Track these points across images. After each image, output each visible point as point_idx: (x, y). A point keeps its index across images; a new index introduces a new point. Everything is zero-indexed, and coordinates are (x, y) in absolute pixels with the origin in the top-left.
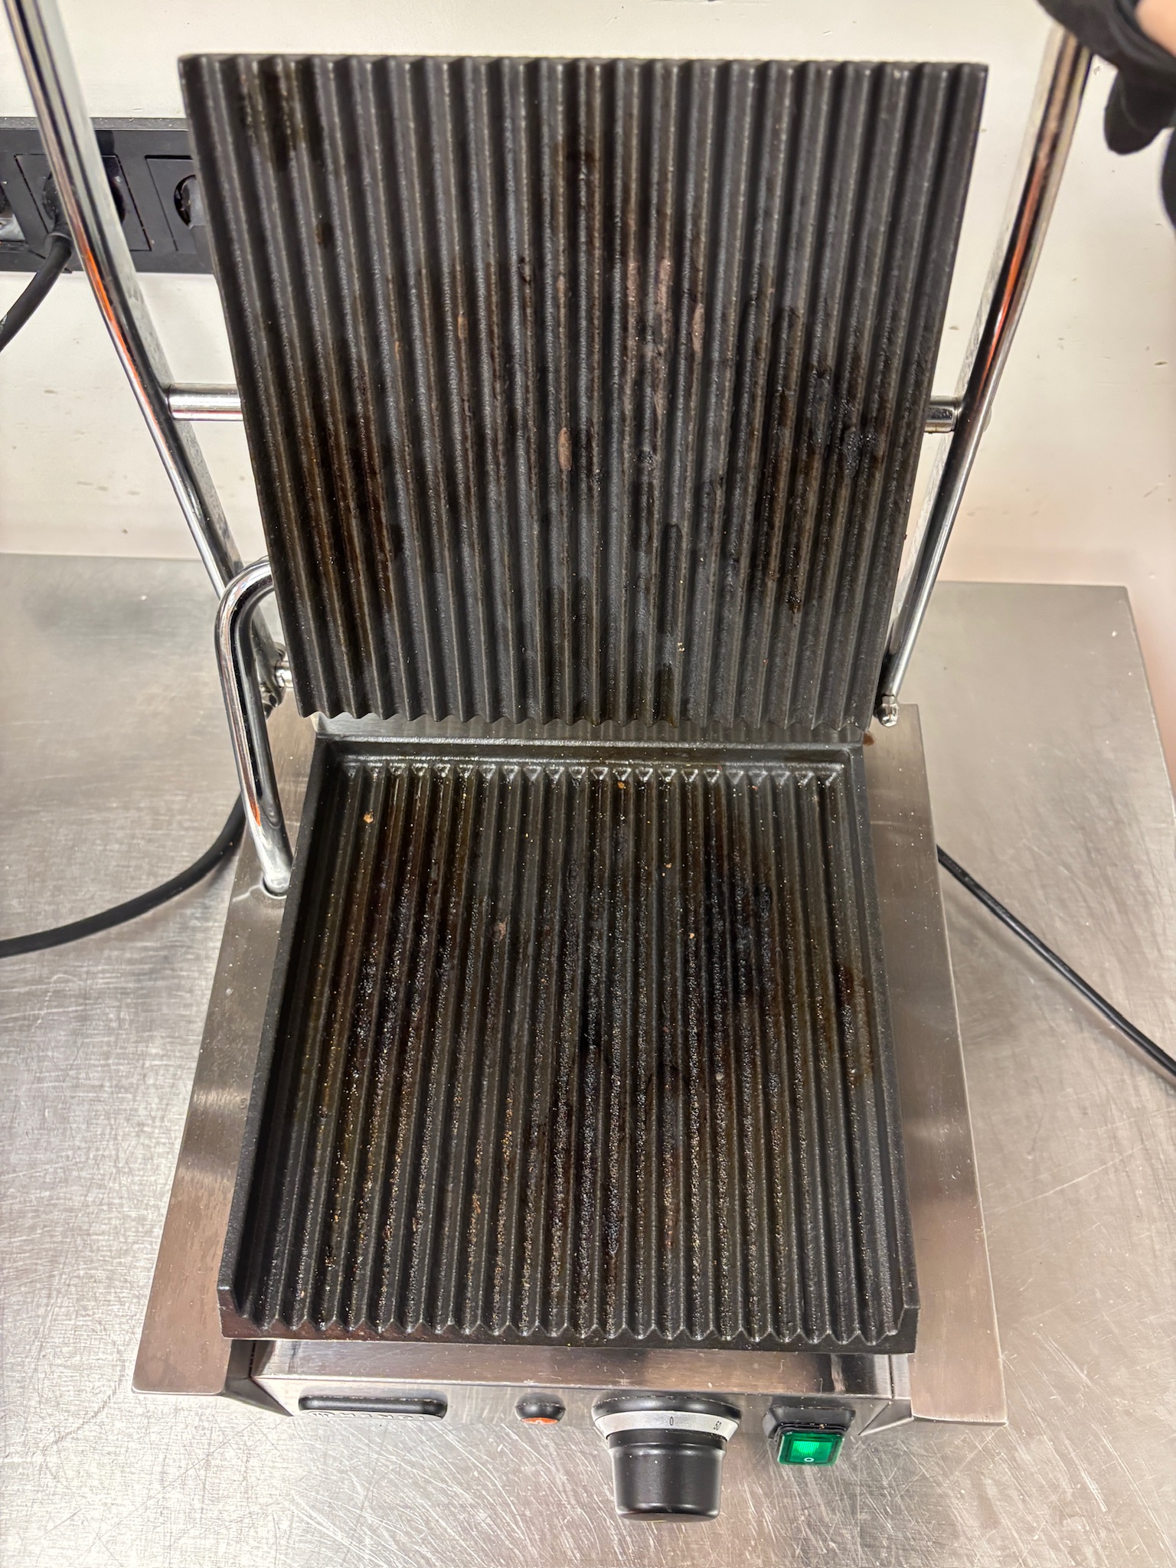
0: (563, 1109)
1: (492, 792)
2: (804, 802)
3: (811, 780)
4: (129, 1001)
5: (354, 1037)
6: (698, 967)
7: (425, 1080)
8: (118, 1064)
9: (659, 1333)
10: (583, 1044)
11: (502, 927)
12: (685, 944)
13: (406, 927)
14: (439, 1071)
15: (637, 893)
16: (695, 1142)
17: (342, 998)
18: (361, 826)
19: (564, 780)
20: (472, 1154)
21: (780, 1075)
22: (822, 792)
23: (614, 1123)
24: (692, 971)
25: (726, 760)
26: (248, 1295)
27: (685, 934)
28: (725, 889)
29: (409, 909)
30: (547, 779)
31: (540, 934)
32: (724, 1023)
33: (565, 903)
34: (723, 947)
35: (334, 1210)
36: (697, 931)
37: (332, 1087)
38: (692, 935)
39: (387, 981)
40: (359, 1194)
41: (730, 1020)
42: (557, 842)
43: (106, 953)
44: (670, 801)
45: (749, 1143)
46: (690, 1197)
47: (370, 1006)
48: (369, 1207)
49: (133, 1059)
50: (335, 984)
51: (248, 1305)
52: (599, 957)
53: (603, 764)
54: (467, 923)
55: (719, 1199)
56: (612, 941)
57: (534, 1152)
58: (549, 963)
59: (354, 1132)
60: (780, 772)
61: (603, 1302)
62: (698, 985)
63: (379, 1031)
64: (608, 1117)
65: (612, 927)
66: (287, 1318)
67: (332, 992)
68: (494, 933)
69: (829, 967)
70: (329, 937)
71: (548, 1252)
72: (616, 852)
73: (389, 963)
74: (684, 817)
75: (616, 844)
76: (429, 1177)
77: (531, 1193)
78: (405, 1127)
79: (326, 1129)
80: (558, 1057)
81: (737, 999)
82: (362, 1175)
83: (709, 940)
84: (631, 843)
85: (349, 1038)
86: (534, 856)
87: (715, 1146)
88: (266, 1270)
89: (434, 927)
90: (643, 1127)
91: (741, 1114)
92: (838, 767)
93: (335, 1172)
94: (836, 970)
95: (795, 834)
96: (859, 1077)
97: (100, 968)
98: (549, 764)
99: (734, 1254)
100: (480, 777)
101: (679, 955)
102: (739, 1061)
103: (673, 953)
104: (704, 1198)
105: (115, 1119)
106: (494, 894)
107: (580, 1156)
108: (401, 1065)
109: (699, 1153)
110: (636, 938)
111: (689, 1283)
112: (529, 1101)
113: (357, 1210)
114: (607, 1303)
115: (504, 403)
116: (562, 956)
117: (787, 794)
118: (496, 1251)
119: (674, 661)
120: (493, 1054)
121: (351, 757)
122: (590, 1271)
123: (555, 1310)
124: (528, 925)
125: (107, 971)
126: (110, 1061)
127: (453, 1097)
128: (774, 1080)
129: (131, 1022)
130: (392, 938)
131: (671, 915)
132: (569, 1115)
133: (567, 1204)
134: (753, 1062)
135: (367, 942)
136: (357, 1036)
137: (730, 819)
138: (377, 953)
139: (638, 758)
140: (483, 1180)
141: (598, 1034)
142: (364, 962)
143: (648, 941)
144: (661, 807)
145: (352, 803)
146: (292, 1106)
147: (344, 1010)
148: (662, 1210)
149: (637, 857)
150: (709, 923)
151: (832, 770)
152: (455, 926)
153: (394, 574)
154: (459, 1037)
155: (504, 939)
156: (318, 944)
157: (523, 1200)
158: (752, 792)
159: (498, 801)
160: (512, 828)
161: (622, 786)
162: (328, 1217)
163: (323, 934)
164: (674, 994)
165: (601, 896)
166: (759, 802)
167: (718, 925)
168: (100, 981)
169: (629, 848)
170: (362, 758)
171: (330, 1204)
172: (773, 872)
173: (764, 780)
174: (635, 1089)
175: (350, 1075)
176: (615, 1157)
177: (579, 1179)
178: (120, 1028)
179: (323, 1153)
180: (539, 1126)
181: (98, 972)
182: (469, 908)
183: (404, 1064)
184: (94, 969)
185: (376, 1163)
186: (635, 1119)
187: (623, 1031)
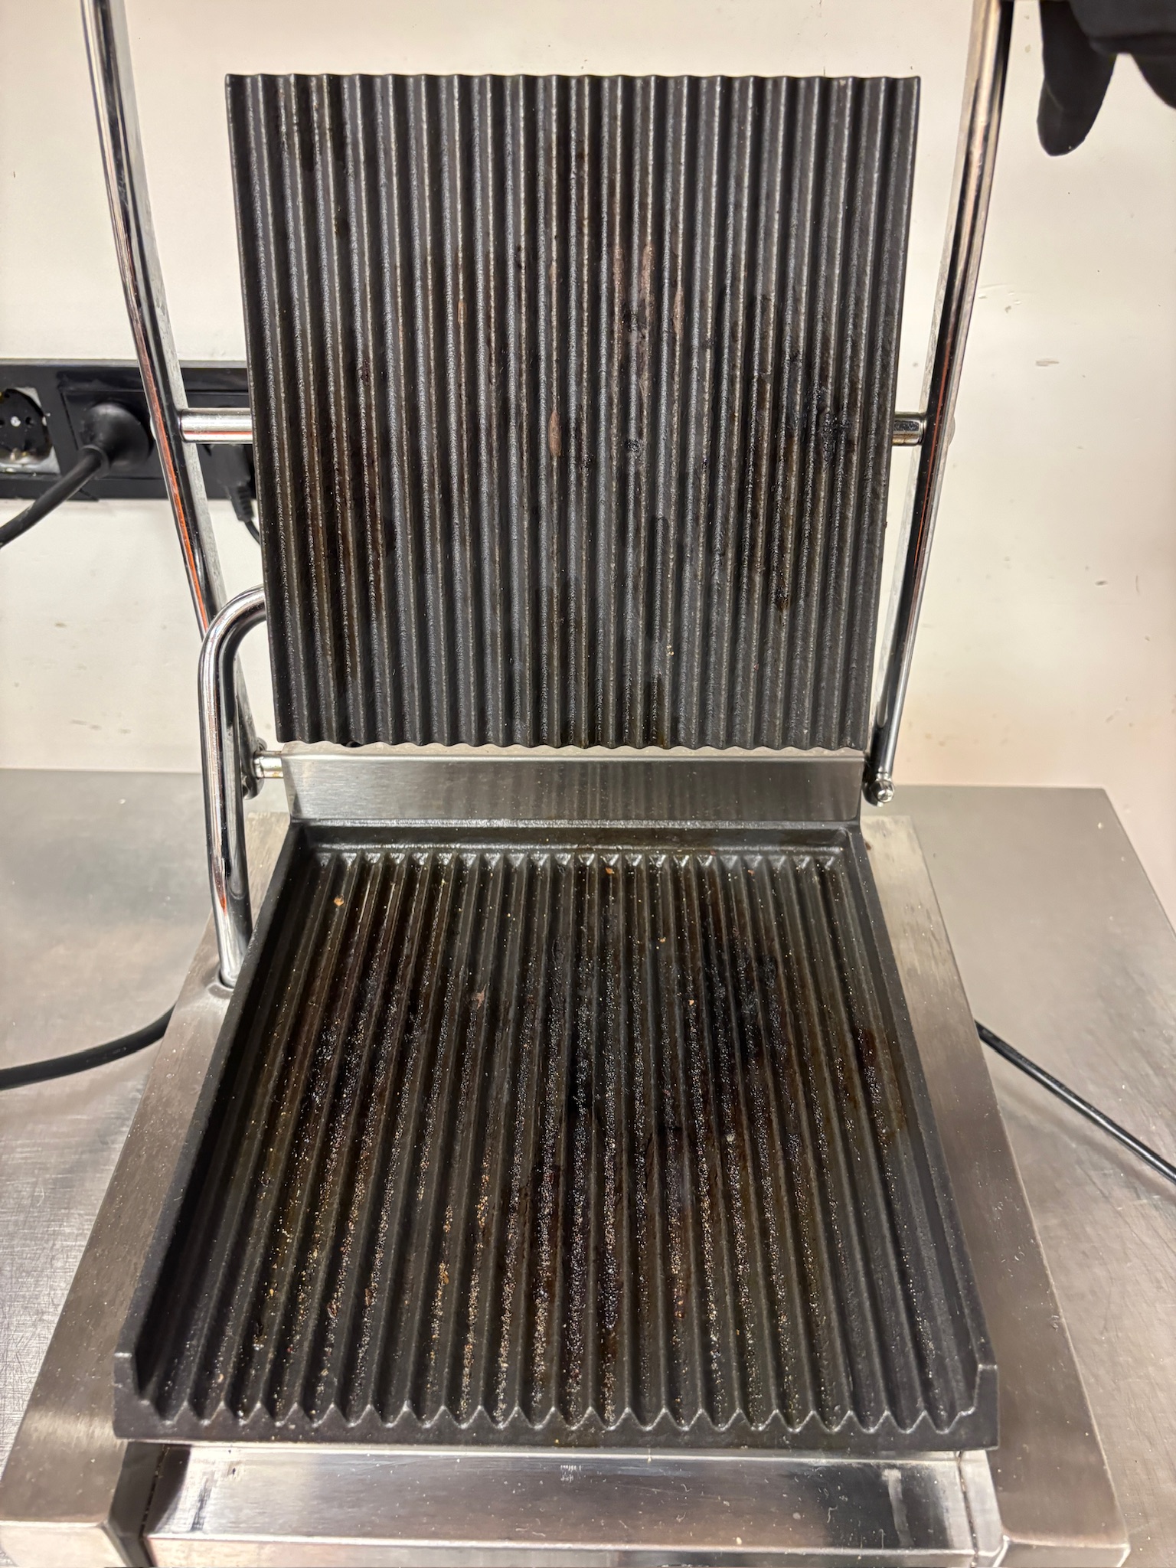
0: (548, 1172)
1: (472, 880)
2: (804, 886)
3: (809, 864)
4: (48, 1176)
5: (307, 1101)
6: (700, 1032)
7: (388, 1142)
8: (24, 1245)
9: (672, 1420)
10: (571, 1108)
11: (481, 997)
12: (685, 1011)
13: (374, 998)
14: (403, 1136)
15: (629, 963)
16: (706, 1205)
17: (296, 1065)
18: (330, 907)
19: (548, 866)
20: (440, 1219)
21: (801, 1136)
22: (822, 875)
23: (610, 1186)
24: (693, 1036)
25: (718, 845)
26: (151, 1376)
27: (684, 999)
28: (726, 957)
29: (377, 980)
30: (532, 866)
31: (522, 1002)
32: (732, 1084)
33: (550, 975)
34: (727, 1011)
35: (270, 1283)
36: (696, 997)
37: (277, 1153)
38: (692, 1002)
39: (348, 1047)
40: (302, 1262)
41: (739, 1078)
42: (542, 919)
43: (29, 1127)
44: (661, 884)
45: (769, 1203)
46: (703, 1264)
47: (329, 1070)
48: (312, 1279)
49: (42, 1239)
50: (290, 1050)
51: (151, 1387)
52: (588, 1022)
53: (590, 851)
54: (442, 991)
55: (737, 1265)
56: (602, 1007)
57: (513, 1218)
58: (532, 1029)
59: (300, 1198)
60: (776, 857)
61: (600, 1382)
62: (702, 1047)
63: (338, 1093)
64: (601, 1181)
65: (602, 992)
66: (199, 1407)
67: (286, 1058)
68: (471, 1002)
69: (846, 1027)
70: (286, 1009)
71: (531, 1326)
72: (605, 928)
73: (352, 1030)
74: (678, 897)
75: (605, 921)
76: (387, 1246)
77: (510, 1260)
78: (362, 1191)
79: (267, 1196)
80: (543, 1120)
81: (745, 1061)
82: (306, 1243)
83: (711, 1003)
84: (622, 917)
85: (302, 1101)
86: (516, 930)
87: (729, 1207)
88: (179, 1352)
89: (405, 995)
90: (644, 1190)
91: (758, 1175)
92: (837, 850)
93: (274, 1239)
94: (854, 1032)
95: (797, 908)
96: (891, 1135)
97: (19, 1142)
98: (534, 851)
99: (760, 1325)
100: (460, 863)
101: (677, 1018)
102: (752, 1120)
103: (671, 1018)
104: (719, 1263)
105: (10, 1306)
106: (473, 965)
107: (569, 1222)
108: (361, 1129)
109: (711, 1217)
110: (630, 1005)
111: (707, 1361)
112: (508, 1164)
113: (297, 1283)
114: (605, 1385)
115: (498, 389)
116: (546, 1022)
117: (786, 877)
118: (467, 1327)
119: (662, 671)
120: (467, 1116)
121: (325, 846)
122: (583, 1344)
123: (539, 1395)
124: (509, 992)
125: (28, 1146)
126: (15, 1242)
127: (419, 1161)
128: (794, 1140)
129: (47, 1198)
130: (358, 1005)
131: (668, 982)
132: (555, 1179)
133: (554, 1272)
134: (769, 1122)
135: (329, 1009)
136: (311, 1101)
137: (727, 899)
138: (340, 1021)
139: (627, 844)
140: (454, 1248)
141: (589, 1097)
142: (326, 1027)
143: (643, 1008)
144: (653, 891)
145: (323, 888)
146: (229, 1171)
147: (298, 1076)
148: (670, 1281)
149: (629, 931)
150: (710, 989)
151: (831, 854)
152: (428, 995)
153: (385, 571)
154: (429, 1101)
155: (482, 1007)
156: (274, 1013)
157: (501, 1269)
158: (748, 877)
159: (479, 883)
160: (493, 907)
161: (610, 871)
162: (261, 1290)
163: (281, 1003)
164: (674, 1057)
165: (589, 967)
166: (756, 885)
167: (721, 992)
168: (18, 1156)
169: (619, 924)
170: (336, 847)
171: (266, 1275)
172: (777, 946)
173: (760, 863)
174: (632, 1151)
175: (301, 1140)
176: (612, 1220)
177: (568, 1245)
178: (32, 1205)
179: (262, 1221)
180: (519, 1191)
181: (17, 1147)
182: (444, 979)
183: (364, 1129)
184: (14, 1143)
185: (326, 1229)
186: (634, 1183)
187: (617, 1092)
